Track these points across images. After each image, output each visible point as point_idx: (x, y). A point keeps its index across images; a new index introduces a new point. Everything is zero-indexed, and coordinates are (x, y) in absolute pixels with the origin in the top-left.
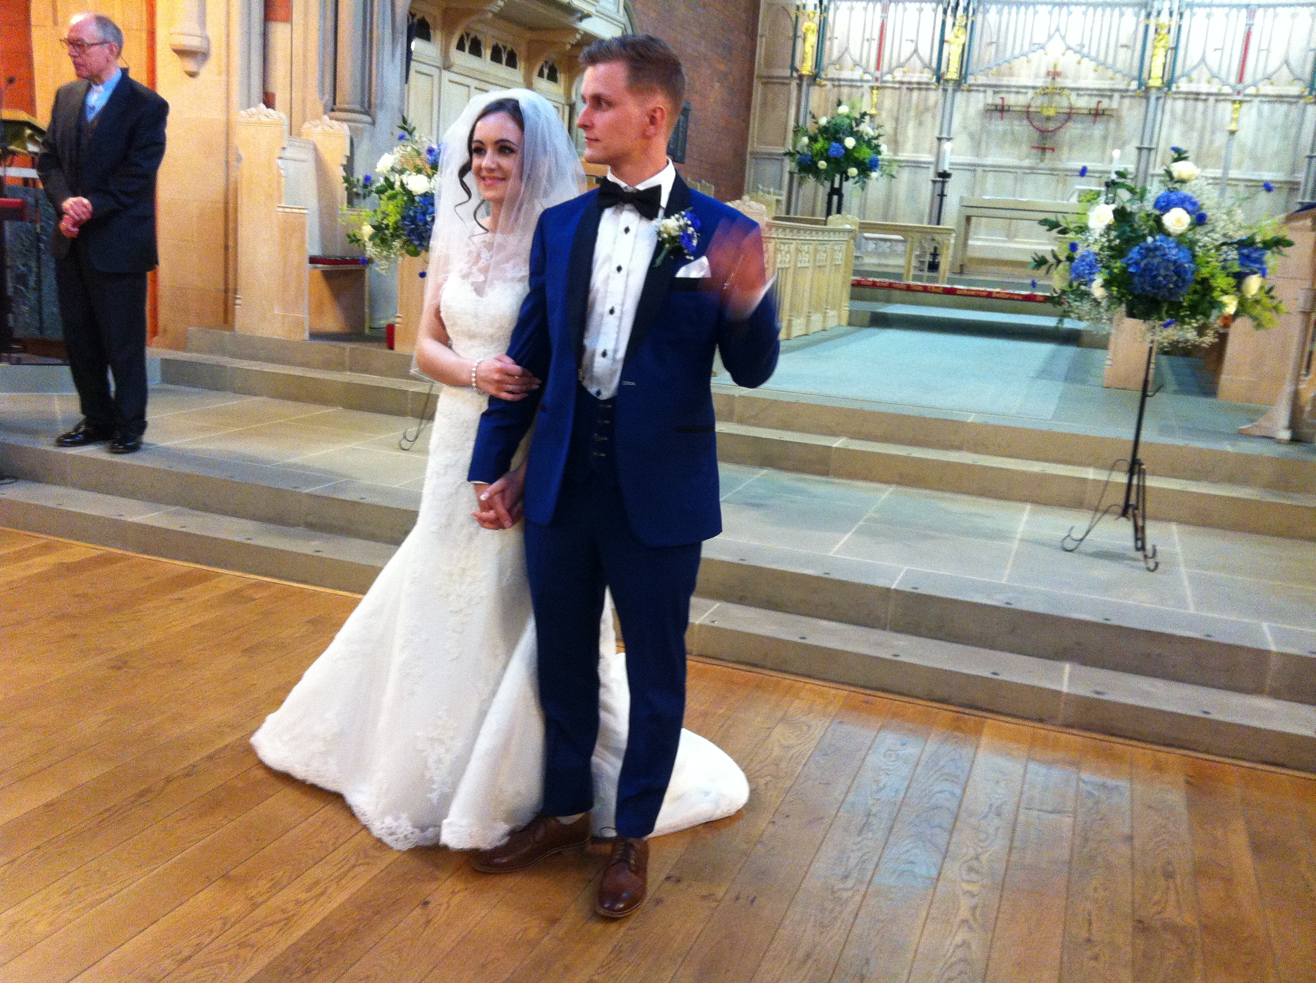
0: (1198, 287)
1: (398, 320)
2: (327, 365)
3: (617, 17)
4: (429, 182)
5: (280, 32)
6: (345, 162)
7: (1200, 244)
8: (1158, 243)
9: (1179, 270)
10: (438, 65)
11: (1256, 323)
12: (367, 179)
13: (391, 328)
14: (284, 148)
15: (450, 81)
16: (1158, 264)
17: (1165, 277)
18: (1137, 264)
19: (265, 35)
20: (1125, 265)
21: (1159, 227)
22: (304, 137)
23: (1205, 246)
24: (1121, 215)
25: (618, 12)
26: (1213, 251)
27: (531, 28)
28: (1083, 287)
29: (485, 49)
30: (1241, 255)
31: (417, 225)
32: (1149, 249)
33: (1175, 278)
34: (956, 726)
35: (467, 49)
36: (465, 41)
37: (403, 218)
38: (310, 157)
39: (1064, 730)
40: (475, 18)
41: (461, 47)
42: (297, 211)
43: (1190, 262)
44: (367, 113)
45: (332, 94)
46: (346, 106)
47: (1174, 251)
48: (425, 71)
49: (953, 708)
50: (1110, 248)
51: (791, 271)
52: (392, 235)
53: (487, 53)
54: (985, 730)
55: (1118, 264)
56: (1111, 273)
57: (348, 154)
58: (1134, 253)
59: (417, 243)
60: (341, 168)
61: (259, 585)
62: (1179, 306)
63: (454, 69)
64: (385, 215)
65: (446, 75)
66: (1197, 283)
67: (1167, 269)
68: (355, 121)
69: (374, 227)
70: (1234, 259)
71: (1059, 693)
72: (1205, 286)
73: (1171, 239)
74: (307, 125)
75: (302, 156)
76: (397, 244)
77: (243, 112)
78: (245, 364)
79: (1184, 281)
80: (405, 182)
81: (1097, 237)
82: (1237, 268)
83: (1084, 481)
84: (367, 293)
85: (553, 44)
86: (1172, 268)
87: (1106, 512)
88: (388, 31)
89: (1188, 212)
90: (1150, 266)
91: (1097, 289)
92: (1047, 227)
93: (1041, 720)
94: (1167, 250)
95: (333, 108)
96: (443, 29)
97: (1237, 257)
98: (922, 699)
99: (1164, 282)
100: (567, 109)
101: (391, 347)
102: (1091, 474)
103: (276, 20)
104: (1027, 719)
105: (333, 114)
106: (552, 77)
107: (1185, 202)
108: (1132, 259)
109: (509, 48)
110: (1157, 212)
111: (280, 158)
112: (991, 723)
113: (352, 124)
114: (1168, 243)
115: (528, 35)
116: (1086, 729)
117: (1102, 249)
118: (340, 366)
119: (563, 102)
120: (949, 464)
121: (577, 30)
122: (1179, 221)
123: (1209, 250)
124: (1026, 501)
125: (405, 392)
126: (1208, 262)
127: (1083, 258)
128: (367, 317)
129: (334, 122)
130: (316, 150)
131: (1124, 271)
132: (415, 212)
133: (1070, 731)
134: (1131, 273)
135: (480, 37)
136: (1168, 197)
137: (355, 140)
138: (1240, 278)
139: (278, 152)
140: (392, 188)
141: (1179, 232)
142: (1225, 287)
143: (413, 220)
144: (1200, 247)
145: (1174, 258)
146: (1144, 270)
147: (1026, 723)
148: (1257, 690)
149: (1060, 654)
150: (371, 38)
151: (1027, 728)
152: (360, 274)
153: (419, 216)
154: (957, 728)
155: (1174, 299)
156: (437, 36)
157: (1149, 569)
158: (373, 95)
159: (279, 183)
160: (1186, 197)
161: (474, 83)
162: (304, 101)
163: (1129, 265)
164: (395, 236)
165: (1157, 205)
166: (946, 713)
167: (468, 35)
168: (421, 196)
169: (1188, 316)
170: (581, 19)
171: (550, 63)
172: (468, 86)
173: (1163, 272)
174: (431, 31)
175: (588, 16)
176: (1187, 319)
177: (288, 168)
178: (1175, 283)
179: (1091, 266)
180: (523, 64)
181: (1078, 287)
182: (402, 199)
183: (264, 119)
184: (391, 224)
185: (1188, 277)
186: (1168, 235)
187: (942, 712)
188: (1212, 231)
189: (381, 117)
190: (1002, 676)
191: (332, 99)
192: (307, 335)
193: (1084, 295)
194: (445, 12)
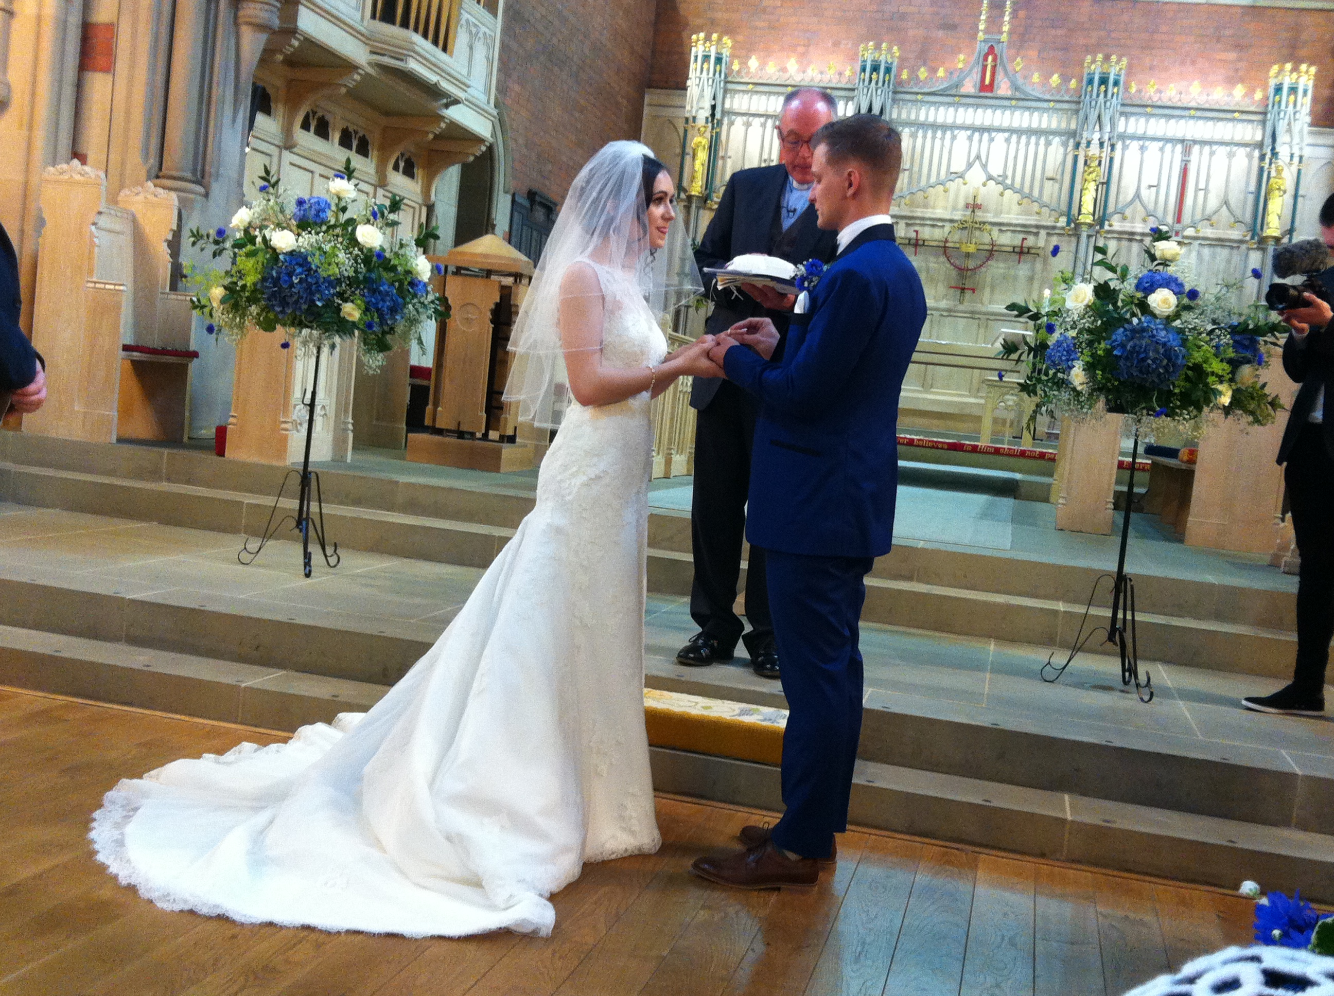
0: (1190, 373)
1: (231, 420)
2: (139, 475)
3: (486, 108)
4: (297, 241)
5: (98, 84)
6: (170, 237)
7: (1190, 326)
8: (1145, 324)
9: (1168, 353)
10: (277, 143)
11: (1251, 418)
12: (221, 232)
13: (221, 432)
14: (100, 213)
15: (291, 164)
16: (1146, 346)
17: (1154, 360)
18: (1123, 346)
19: (79, 86)
20: (1109, 347)
21: (1144, 307)
22: (121, 205)
23: (1195, 328)
24: (1103, 292)
25: (488, 103)
26: (1204, 335)
27: (387, 113)
28: (1060, 375)
29: (333, 130)
30: (1235, 341)
31: (280, 288)
32: (1134, 331)
33: (1165, 362)
34: (944, 861)
35: (312, 128)
36: (311, 118)
37: (264, 279)
38: (128, 229)
39: (1069, 865)
40: (326, 92)
41: (305, 126)
42: (112, 287)
43: (1181, 346)
44: (199, 182)
45: (158, 156)
46: (174, 173)
47: (1163, 333)
48: (261, 149)
49: (942, 843)
50: (1089, 331)
52: (249, 300)
53: (336, 136)
54: (980, 865)
55: (1103, 345)
56: (1092, 356)
57: (175, 228)
58: (1119, 334)
59: (278, 309)
60: (166, 244)
61: (67, 707)
62: (1170, 393)
63: (295, 150)
64: (241, 275)
65: (287, 156)
66: (1189, 368)
67: (1157, 351)
68: (187, 191)
69: (225, 288)
70: (1227, 344)
71: (1063, 821)
72: (1198, 374)
73: (1158, 321)
74: (125, 192)
75: (117, 227)
76: (254, 310)
77: (51, 169)
79: (1174, 366)
80: (268, 238)
81: (1076, 317)
82: (1231, 353)
83: (1055, 613)
84: (187, 396)
85: (414, 131)
86: (1162, 351)
87: (1079, 650)
89: (1175, 294)
90: (1137, 349)
91: (1078, 376)
92: (1016, 313)
93: (1043, 855)
94: (1155, 332)
95: (158, 174)
96: (285, 104)
97: (1231, 341)
98: (901, 832)
99: (1154, 366)
100: (424, 210)
101: (221, 452)
102: (1061, 606)
103: (96, 69)
104: (1029, 854)
105: (158, 181)
106: (409, 172)
107: (1172, 283)
108: (1115, 341)
109: (361, 134)
110: (1139, 295)
111: (94, 224)
112: (985, 857)
113: (181, 194)
114: (1155, 325)
115: (384, 121)
116: (1096, 865)
117: (1080, 332)
118: (154, 474)
119: (420, 201)
120: (900, 592)
121: (442, 119)
122: (1165, 301)
123: (1200, 334)
124: (990, 637)
125: (240, 503)
126: (1199, 347)
127: (1059, 343)
128: (187, 422)
129: (160, 191)
130: (134, 221)
131: (1108, 352)
132: (278, 273)
133: (1074, 866)
134: (1116, 356)
135: (328, 117)
136: (1152, 278)
137: (183, 211)
138: (1235, 364)
139: (92, 217)
140: (254, 244)
141: (1167, 314)
142: (1220, 373)
143: (276, 281)
144: (1190, 330)
145: (1163, 340)
146: (1131, 353)
147: (1026, 858)
148: (1284, 822)
149: (1057, 784)
150: (209, 100)
151: (1028, 864)
153: (284, 277)
154: (949, 862)
155: (1164, 387)
156: (279, 109)
157: (1142, 699)
158: (207, 163)
159: (91, 252)
160: (1171, 277)
161: (318, 169)
162: (123, 163)
163: (1114, 348)
164: (251, 300)
165: (1138, 287)
166: (933, 848)
167: (314, 113)
168: (286, 254)
169: (1178, 407)
170: (447, 106)
171: (406, 156)
172: (312, 172)
173: (1151, 354)
174: (272, 105)
175: (456, 102)
176: (1178, 411)
177: (102, 239)
178: (1166, 368)
179: (1069, 352)
180: (375, 153)
181: (1055, 374)
182: (260, 257)
183: (77, 177)
184: (248, 285)
185: (1179, 362)
186: (1154, 316)
187: (926, 846)
188: (1200, 314)
189: (217, 189)
190: (995, 803)
191: (157, 164)
192: (114, 439)
193: (1060, 384)
194: (290, 83)
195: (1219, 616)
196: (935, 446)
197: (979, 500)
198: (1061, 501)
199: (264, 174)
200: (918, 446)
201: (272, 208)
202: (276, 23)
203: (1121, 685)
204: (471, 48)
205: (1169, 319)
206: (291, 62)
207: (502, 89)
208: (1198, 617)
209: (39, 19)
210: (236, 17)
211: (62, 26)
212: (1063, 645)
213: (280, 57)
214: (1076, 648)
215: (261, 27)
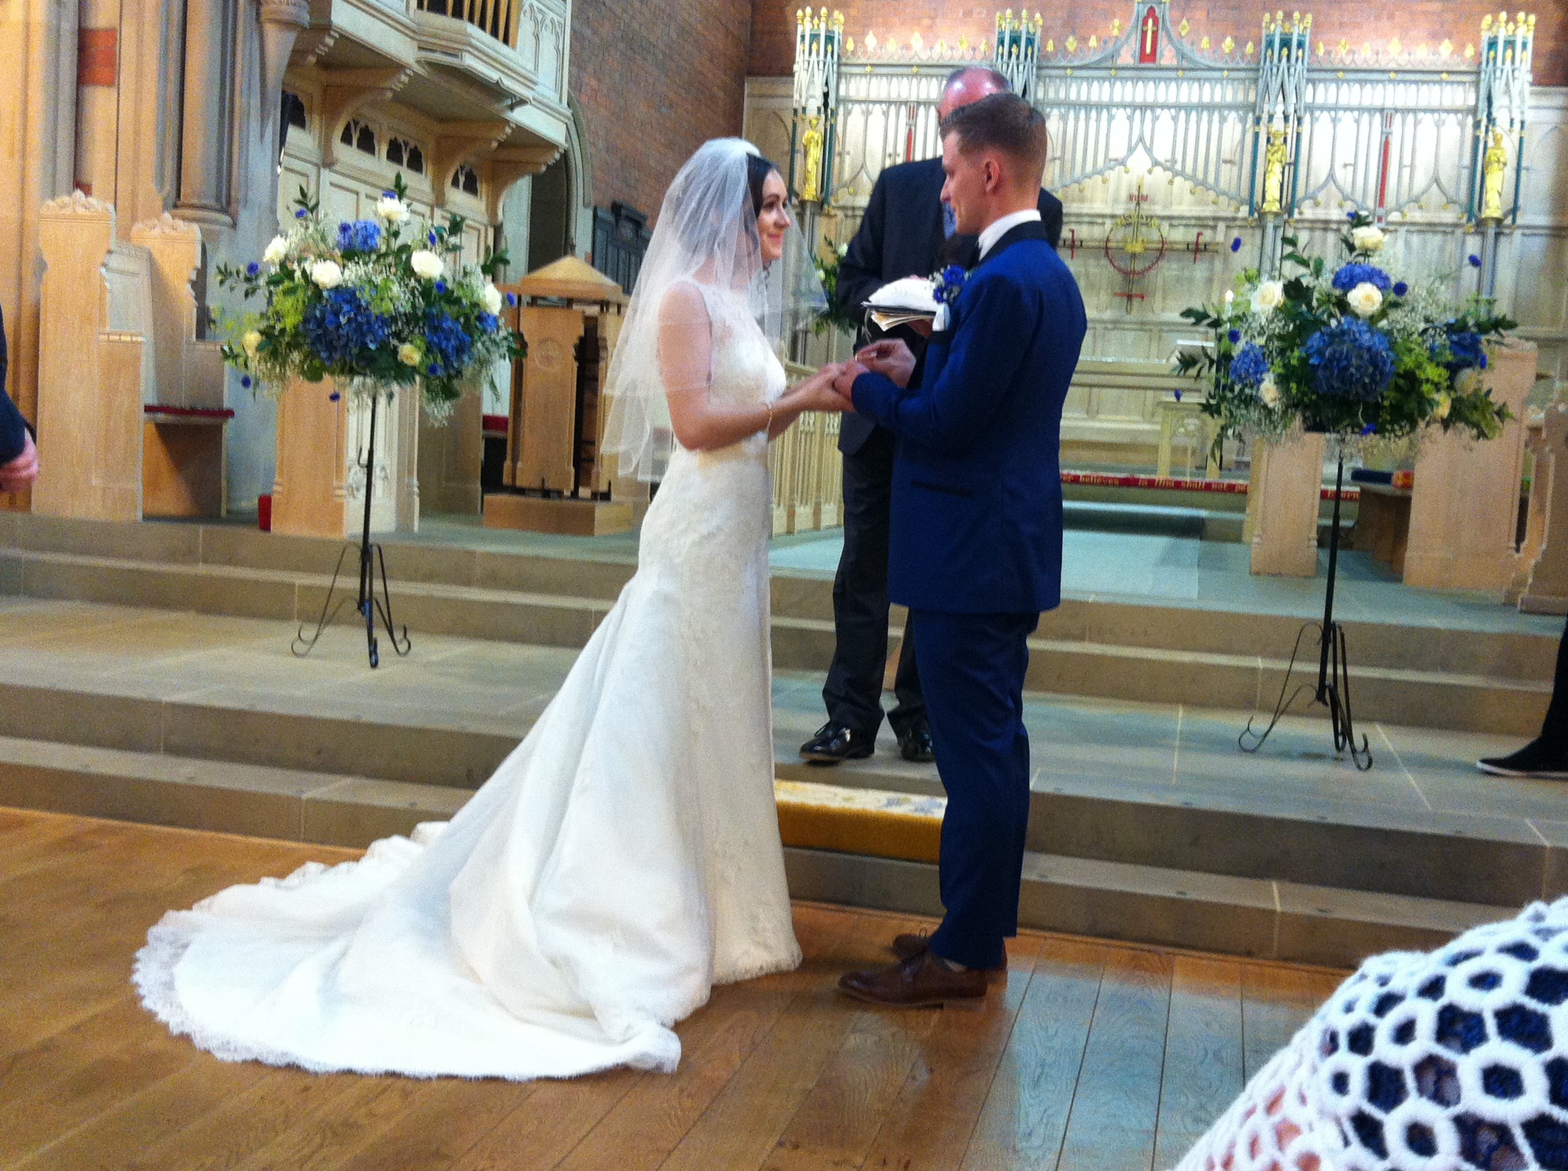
0: (1401, 382)
1: (276, 488)
2: (172, 556)
3: (558, 107)
4: (342, 273)
5: (100, 100)
6: (194, 277)
7: (1398, 326)
8: (1346, 327)
9: (1375, 360)
10: (314, 160)
11: (1475, 432)
12: (252, 268)
13: (265, 502)
14: (110, 252)
15: (332, 184)
16: (1347, 352)
17: (1358, 368)
18: (1320, 353)
19: (78, 104)
20: (1304, 355)
21: (1343, 305)
22: (134, 241)
23: (1404, 328)
24: (1295, 290)
25: (560, 101)
26: (1415, 336)
27: (442, 120)
28: (1247, 391)
29: (380, 142)
30: (1452, 342)
31: (326, 330)
32: (1333, 335)
33: (1371, 370)
34: (1135, 965)
35: (355, 142)
36: (353, 131)
37: (306, 321)
38: (143, 269)
39: (1280, 964)
40: (369, 97)
41: (346, 139)
42: (128, 338)
43: (1387, 350)
44: (224, 210)
45: (175, 182)
46: (195, 201)
47: (1367, 336)
48: (296, 168)
49: (1129, 944)
50: (1280, 337)
51: (817, 437)
52: (288, 344)
53: (383, 149)
54: (1177, 968)
55: (1296, 353)
56: (1285, 366)
57: (199, 264)
58: (1315, 340)
59: (324, 355)
60: (189, 286)
62: (1378, 407)
63: (337, 167)
64: (279, 316)
65: (327, 175)
66: (1399, 375)
67: (1361, 357)
68: (211, 222)
69: (262, 333)
70: (1444, 345)
71: (1273, 912)
72: (1411, 379)
73: (1360, 322)
74: (138, 226)
75: (131, 266)
76: (296, 356)
77: (50, 202)
78: (48, 557)
79: (1382, 374)
80: (308, 271)
81: (1264, 322)
82: (1448, 356)
83: (1253, 671)
84: (223, 461)
85: (474, 140)
86: (1366, 356)
87: (1282, 713)
88: (255, 102)
89: (1380, 288)
90: (1337, 356)
91: (1269, 390)
92: (1192, 320)
93: (1249, 954)
94: (1357, 335)
95: (176, 203)
96: (320, 115)
97: (1448, 343)
98: (1083, 934)
99: (1358, 376)
100: (491, 232)
101: (265, 525)
102: (1260, 663)
103: (96, 83)
104: (1233, 953)
105: (176, 212)
106: (471, 187)
107: (1375, 276)
108: (1312, 347)
109: (412, 145)
110: (1338, 292)
111: (104, 265)
112: (1182, 960)
113: (206, 226)
114: (1357, 326)
115: (438, 129)
116: (1313, 962)
117: (1270, 339)
118: (189, 555)
119: (485, 222)
120: (1069, 655)
121: (507, 122)
122: (1368, 298)
123: (1411, 334)
124: (1177, 702)
125: (291, 586)
126: (1410, 350)
127: (1245, 353)
128: (224, 494)
129: (179, 223)
130: (151, 260)
131: (1303, 361)
132: (323, 313)
133: (1287, 965)
134: (1313, 366)
135: (372, 127)
136: (1351, 271)
137: (207, 246)
138: (1454, 369)
140: (293, 280)
141: (1371, 313)
142: (1436, 379)
143: (320, 323)
144: (1399, 331)
145: (1367, 344)
146: (1330, 360)
147: (1230, 958)
149: (1263, 870)
150: (232, 111)
151: (1233, 964)
152: (218, 430)
153: (329, 317)
154: (1140, 967)
155: (1371, 399)
156: (315, 121)
157: (1359, 767)
158: (234, 187)
159: (102, 299)
160: (1373, 270)
161: (363, 189)
162: (134, 194)
163: (1309, 356)
164: (292, 346)
165: (1335, 283)
166: (1121, 950)
167: (356, 123)
168: (331, 290)
169: (1389, 422)
170: (512, 108)
171: (467, 168)
172: (357, 194)
173: (1354, 361)
174: (307, 115)
175: (522, 102)
176: (1389, 427)
177: (114, 283)
179: (1257, 363)
180: (430, 167)
181: (1242, 390)
182: (303, 294)
183: (81, 211)
184: (288, 329)
185: (1388, 368)
186: (1356, 316)
187: (1112, 950)
188: (1410, 312)
189: (245, 217)
190: (1192, 895)
191: (174, 192)
192: (140, 515)
193: (1250, 401)
194: (325, 89)
195: (1445, 666)
196: (1105, 482)
197: (1159, 543)
198: (1256, 540)
199: (299, 196)
200: (1085, 483)
201: (311, 236)
202: (306, 18)
203: (1333, 751)
204: (537, 37)
205: (1373, 319)
206: (326, 64)
207: (576, 85)
208: (1422, 669)
209: (27, 25)
210: (258, 14)
211: (55, 33)
212: (1264, 708)
213: (312, 59)
214: (1279, 712)
215: (288, 25)
